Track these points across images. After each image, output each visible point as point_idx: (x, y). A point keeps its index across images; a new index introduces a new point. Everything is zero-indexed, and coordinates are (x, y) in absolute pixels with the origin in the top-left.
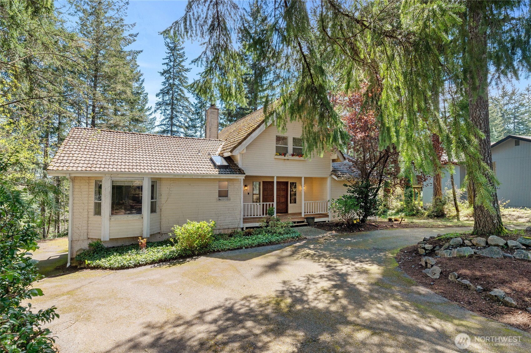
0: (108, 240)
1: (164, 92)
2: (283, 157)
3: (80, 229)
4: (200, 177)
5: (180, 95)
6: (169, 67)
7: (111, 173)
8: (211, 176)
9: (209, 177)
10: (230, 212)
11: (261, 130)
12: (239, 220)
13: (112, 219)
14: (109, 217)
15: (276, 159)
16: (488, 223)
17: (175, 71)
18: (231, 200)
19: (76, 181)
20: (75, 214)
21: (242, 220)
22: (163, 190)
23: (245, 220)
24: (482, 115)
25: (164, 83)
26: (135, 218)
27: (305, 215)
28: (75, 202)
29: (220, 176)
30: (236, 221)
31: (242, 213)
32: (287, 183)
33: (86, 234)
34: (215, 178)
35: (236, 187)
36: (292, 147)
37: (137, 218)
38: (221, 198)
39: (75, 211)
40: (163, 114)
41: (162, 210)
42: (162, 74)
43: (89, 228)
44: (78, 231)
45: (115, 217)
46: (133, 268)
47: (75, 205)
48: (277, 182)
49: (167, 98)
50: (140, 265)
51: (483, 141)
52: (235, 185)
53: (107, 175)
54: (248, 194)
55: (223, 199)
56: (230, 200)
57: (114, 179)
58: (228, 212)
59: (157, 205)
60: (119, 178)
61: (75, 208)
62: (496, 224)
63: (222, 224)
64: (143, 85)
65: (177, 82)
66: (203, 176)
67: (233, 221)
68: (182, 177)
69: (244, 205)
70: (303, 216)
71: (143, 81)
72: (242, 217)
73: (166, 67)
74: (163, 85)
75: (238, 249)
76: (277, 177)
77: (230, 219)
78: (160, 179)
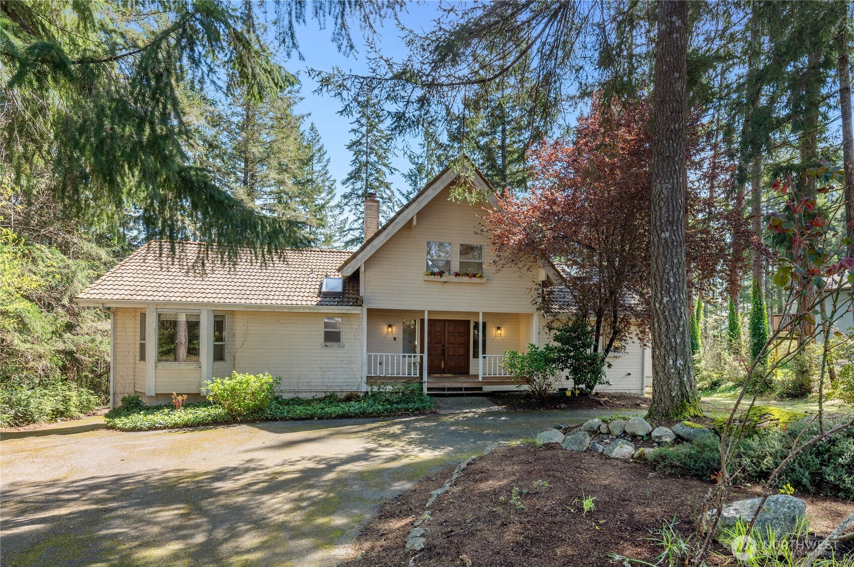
0: (154, 395)
1: (354, 176)
2: (437, 278)
3: (125, 378)
4: (286, 311)
5: (377, 179)
6: (360, 135)
7: (157, 304)
8: (304, 308)
9: (302, 311)
10: (345, 366)
11: (388, 234)
12: (359, 380)
13: (159, 367)
14: (154, 364)
15: (426, 281)
16: (665, 397)
17: (369, 140)
18: (346, 348)
19: (119, 314)
20: (118, 358)
21: (365, 380)
22: (237, 330)
23: (370, 380)
24: (664, 190)
25: (354, 162)
26: (190, 367)
27: (483, 378)
28: (118, 341)
29: (319, 309)
30: (354, 380)
31: (365, 368)
32: (468, 322)
33: (132, 386)
34: (311, 311)
35: (354, 326)
36: (458, 260)
37: (193, 367)
38: (328, 344)
39: (118, 354)
40: (353, 212)
41: (236, 358)
42: (349, 147)
43: (137, 378)
44: (122, 381)
45: (161, 365)
46: (146, 430)
47: (118, 346)
48: (429, 320)
49: (359, 185)
50: (156, 429)
51: (663, 241)
52: (352, 323)
53: (151, 306)
54: (395, 339)
55: (333, 346)
56: (344, 347)
57: (160, 311)
58: (340, 366)
59: (226, 351)
60: (167, 310)
61: (118, 349)
62: (676, 399)
63: (330, 384)
64: (328, 168)
65: (373, 158)
66: (291, 308)
67: (350, 380)
68: (258, 310)
69: (369, 357)
70: (480, 379)
71: (328, 161)
72: (365, 374)
73: (354, 137)
74: (352, 165)
75: (307, 419)
76: (429, 312)
77: (345, 376)
78: (232, 313)
